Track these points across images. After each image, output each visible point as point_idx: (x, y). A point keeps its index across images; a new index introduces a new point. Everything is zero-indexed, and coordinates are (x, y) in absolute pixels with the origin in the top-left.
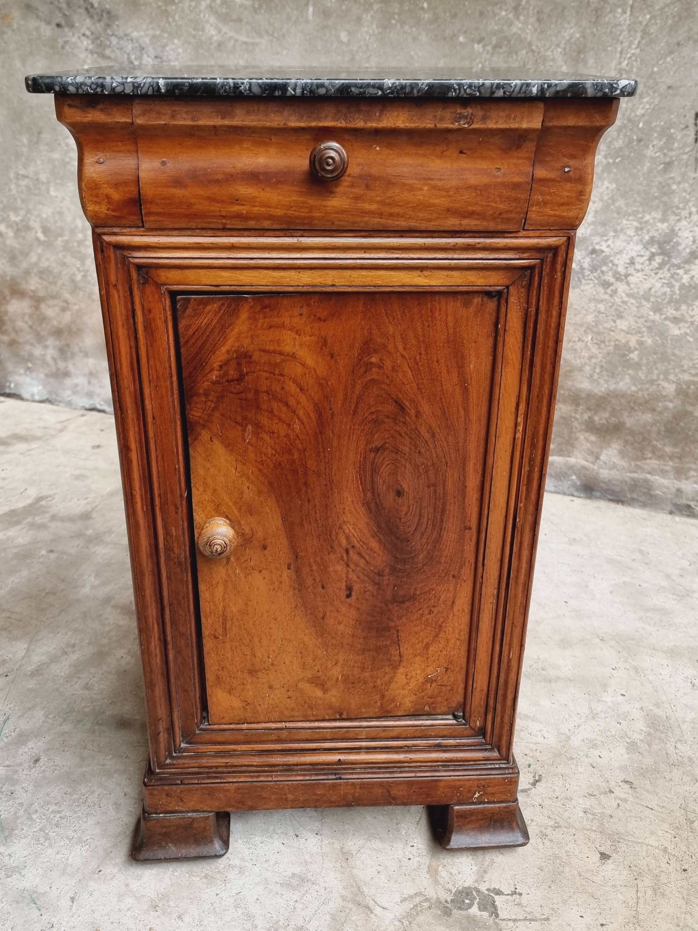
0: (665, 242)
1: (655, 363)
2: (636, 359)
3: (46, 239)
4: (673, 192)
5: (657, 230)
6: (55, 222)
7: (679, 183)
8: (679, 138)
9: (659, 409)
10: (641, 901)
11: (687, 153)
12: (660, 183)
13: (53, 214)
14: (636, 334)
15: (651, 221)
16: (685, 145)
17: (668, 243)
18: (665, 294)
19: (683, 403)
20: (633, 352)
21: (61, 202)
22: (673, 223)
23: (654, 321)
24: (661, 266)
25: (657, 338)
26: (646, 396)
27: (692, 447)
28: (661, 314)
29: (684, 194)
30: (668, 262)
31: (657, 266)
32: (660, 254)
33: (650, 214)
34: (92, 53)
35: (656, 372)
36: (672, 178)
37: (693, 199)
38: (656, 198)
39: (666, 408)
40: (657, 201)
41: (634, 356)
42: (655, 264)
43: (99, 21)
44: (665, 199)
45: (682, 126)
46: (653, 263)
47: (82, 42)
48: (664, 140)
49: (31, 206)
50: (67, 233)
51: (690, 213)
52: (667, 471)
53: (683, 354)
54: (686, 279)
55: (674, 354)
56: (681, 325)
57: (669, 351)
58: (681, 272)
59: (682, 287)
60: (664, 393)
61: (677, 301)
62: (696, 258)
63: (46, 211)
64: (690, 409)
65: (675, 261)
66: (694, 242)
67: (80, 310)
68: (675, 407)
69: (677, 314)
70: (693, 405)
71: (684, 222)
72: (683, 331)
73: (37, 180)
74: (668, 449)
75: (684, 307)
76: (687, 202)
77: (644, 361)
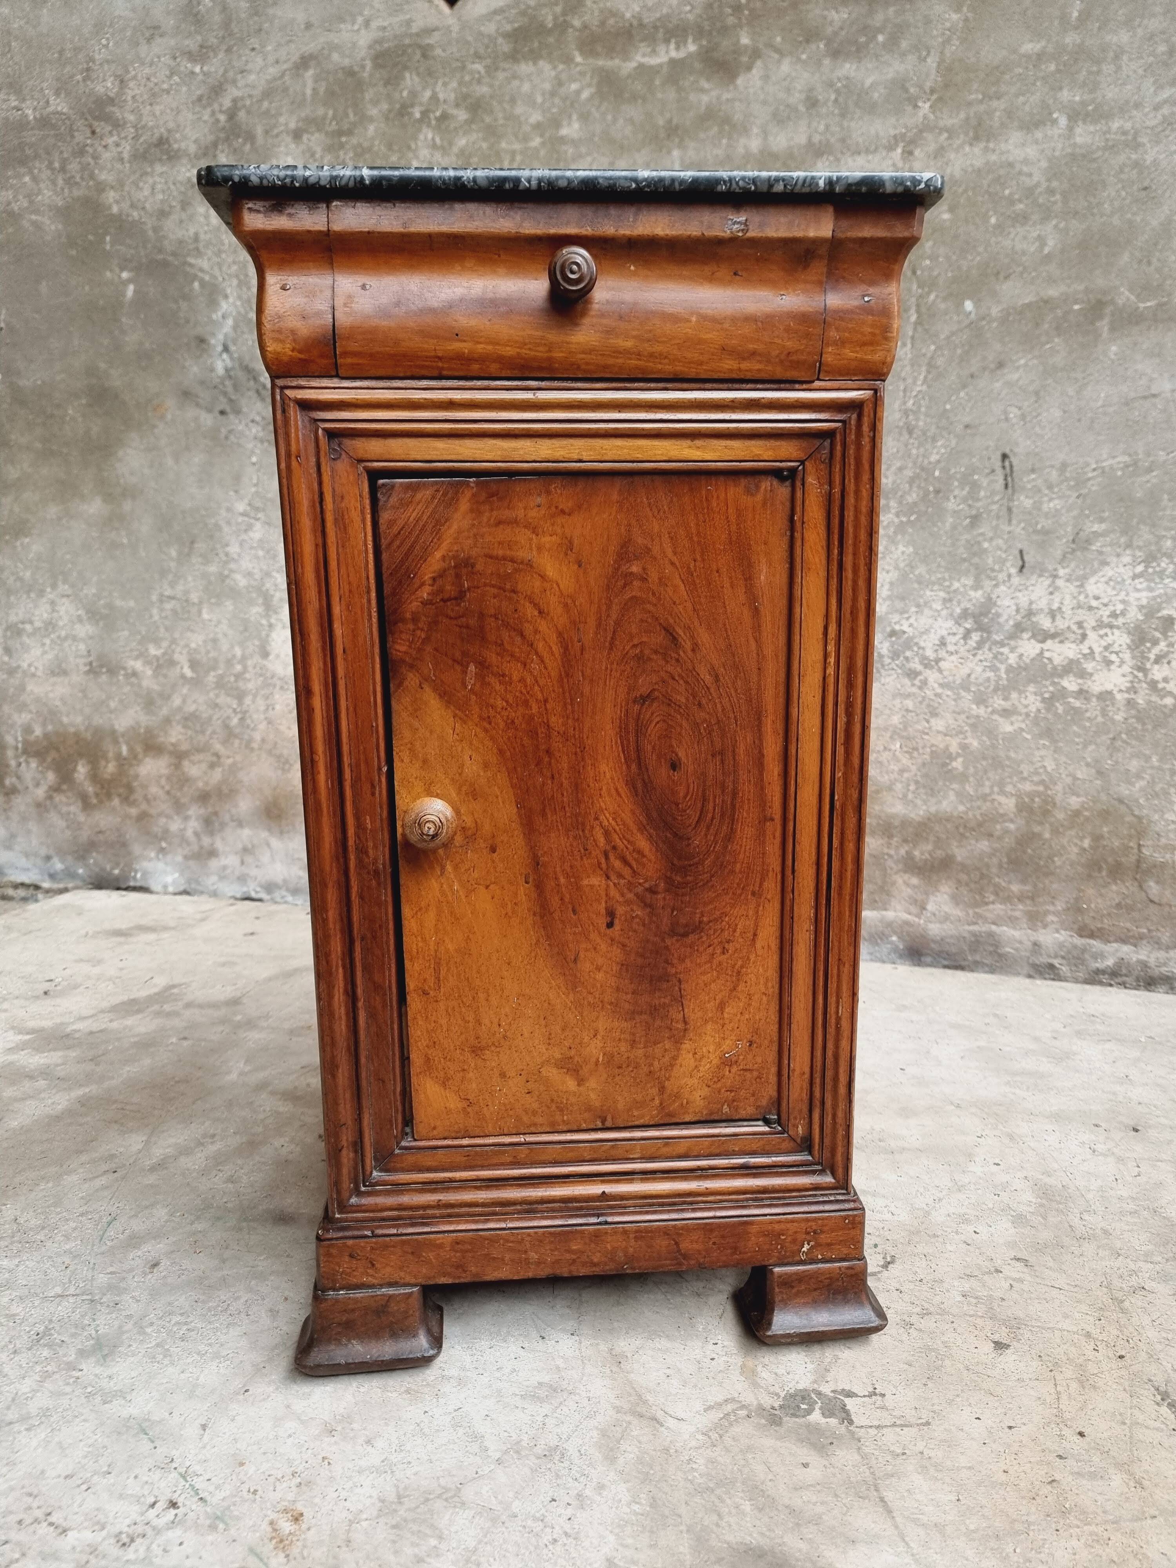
0: (981, 614)
1: (986, 772)
2: (961, 768)
3: (194, 675)
4: (985, 550)
5: (970, 600)
6: (208, 652)
7: (991, 539)
8: (985, 484)
9: (997, 833)
11: (997, 502)
12: (968, 541)
13: (205, 642)
14: (957, 735)
15: (962, 589)
16: (993, 493)
17: (985, 614)
18: (988, 680)
19: (1028, 822)
20: (955, 759)
21: (216, 626)
22: (989, 589)
23: (978, 717)
24: (980, 645)
25: (985, 738)
26: (978, 817)
27: (1047, 882)
28: (987, 707)
29: (999, 553)
30: (988, 638)
31: (975, 645)
32: (976, 630)
33: (959, 580)
34: (259, 443)
35: (987, 783)
36: (982, 534)
37: (1010, 558)
38: (964, 560)
39: (1007, 831)
40: (966, 564)
41: (958, 764)
42: (972, 643)
44: (976, 560)
45: (987, 471)
46: (969, 642)
47: (248, 432)
48: (967, 489)
49: (177, 635)
50: (222, 665)
51: (1009, 576)
52: (1017, 918)
53: (1020, 757)
54: (1013, 659)
55: (1009, 758)
56: (1014, 718)
57: (1002, 754)
58: (1005, 650)
59: (1010, 669)
60: (1001, 811)
61: (1005, 688)
62: (1022, 631)
63: (196, 640)
64: (1037, 829)
65: (996, 637)
66: (1018, 611)
67: (234, 764)
68: (1018, 829)
69: (1006, 705)
70: (1041, 823)
71: (1003, 588)
72: (1016, 726)
73: (187, 601)
74: (1015, 888)
75: (1014, 695)
76: (1003, 562)
77: (971, 770)
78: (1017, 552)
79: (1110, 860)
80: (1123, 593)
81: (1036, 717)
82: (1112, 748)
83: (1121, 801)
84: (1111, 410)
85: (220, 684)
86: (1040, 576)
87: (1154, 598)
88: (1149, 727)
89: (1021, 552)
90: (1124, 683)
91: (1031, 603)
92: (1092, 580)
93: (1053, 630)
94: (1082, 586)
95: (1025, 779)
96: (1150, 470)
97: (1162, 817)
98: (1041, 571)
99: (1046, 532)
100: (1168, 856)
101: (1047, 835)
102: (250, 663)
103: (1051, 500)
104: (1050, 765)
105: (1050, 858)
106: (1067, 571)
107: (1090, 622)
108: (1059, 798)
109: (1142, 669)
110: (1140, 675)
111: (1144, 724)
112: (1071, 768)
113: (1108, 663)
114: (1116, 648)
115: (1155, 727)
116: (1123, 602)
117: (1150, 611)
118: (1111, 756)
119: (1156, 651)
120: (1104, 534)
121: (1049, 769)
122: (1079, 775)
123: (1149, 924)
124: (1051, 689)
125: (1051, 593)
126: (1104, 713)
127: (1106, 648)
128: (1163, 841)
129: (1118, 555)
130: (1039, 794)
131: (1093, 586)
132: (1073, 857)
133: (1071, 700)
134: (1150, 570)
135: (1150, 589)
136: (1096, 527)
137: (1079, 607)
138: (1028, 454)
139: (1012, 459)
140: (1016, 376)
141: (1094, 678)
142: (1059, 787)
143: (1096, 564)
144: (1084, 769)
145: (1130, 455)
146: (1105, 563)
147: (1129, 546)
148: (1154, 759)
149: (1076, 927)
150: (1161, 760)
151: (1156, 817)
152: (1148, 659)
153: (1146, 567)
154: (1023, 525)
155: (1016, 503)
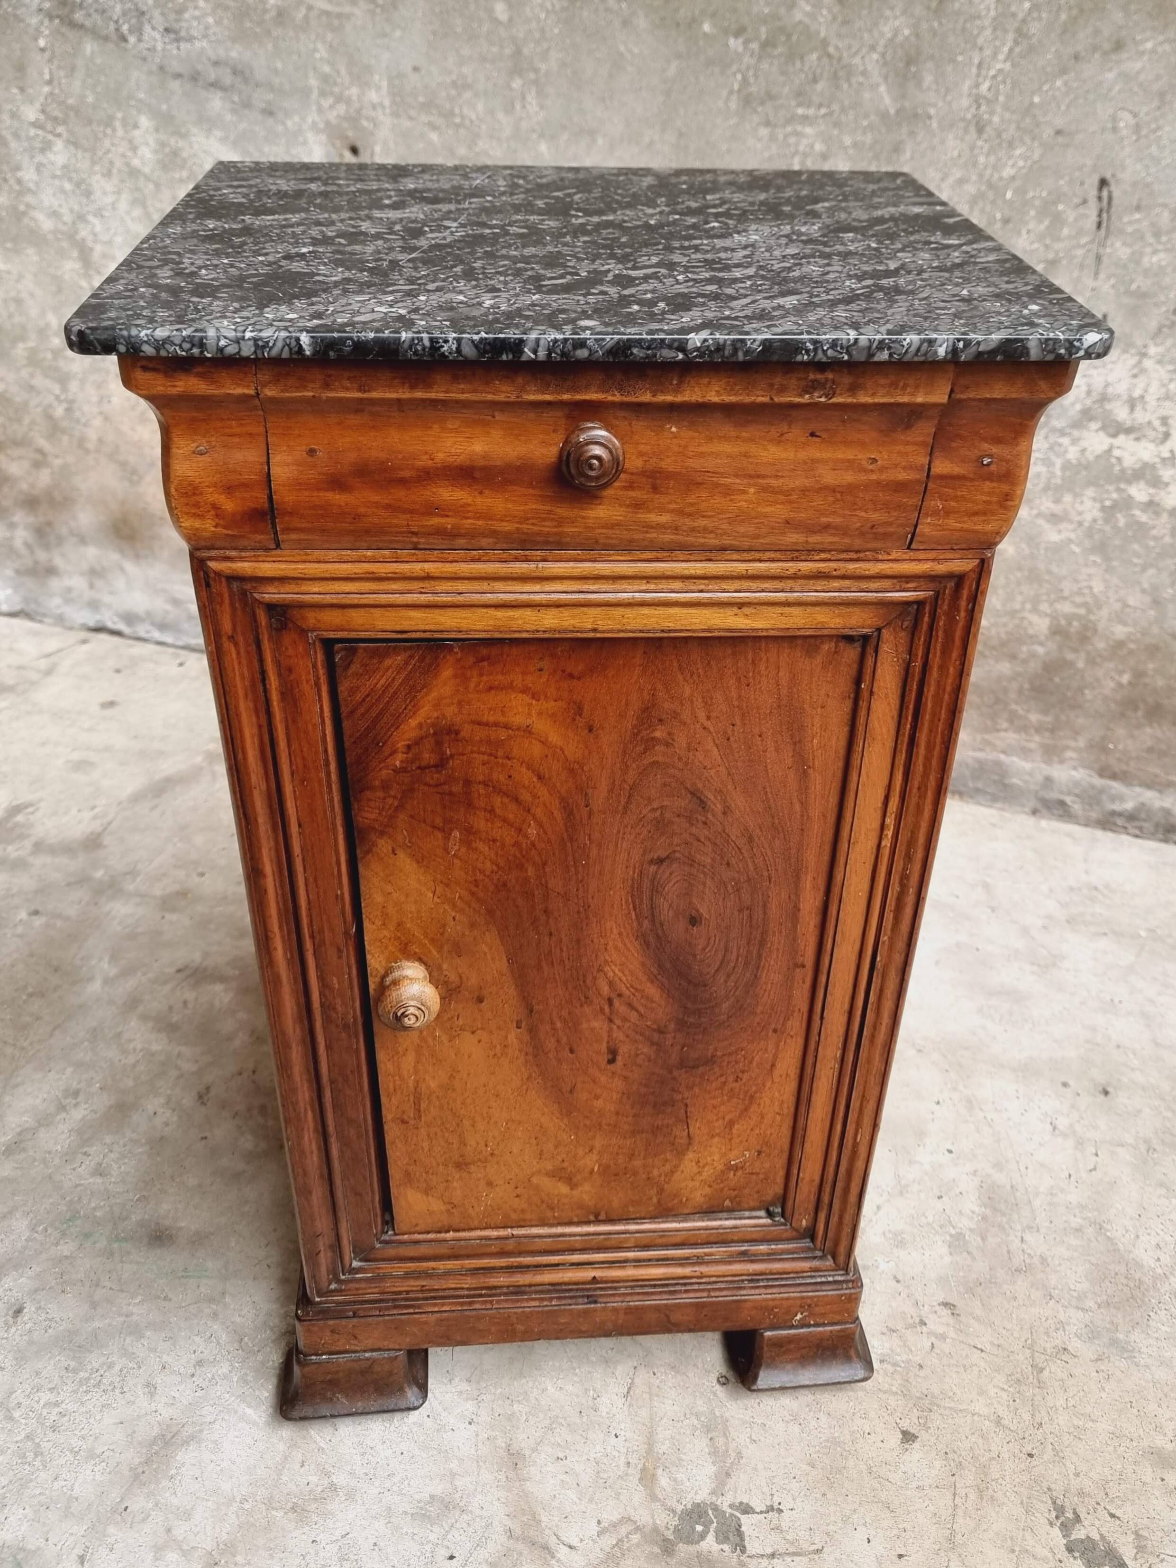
1: (1019, 583)
8: (1073, 219)
9: (1023, 656)
11: (1085, 246)
16: (1083, 232)
18: (1040, 475)
19: (1059, 647)
25: (1024, 546)
27: (1071, 715)
28: (1032, 509)
35: (1019, 598)
39: (1034, 655)
45: (1080, 200)
48: (1048, 222)
52: (1030, 750)
53: (1063, 572)
54: (1072, 453)
55: (1049, 572)
56: (1063, 526)
57: (1041, 566)
58: (1068, 437)
59: (1068, 462)
60: (1031, 632)
61: (1059, 485)
62: (1091, 420)
64: (1070, 656)
66: (1088, 389)
68: (1048, 653)
69: (1057, 509)
70: (1075, 650)
72: (1064, 535)
74: (1034, 717)
75: (1068, 498)
81: (1090, 527)
86: (1127, 352)
91: (1107, 386)
93: (1128, 424)
95: (1064, 599)
98: (1129, 345)
99: (1140, 295)
101: (1080, 665)
103: (1154, 252)
104: (1098, 586)
105: (1080, 689)
106: (1159, 349)
108: (1101, 625)
112: (1122, 593)
121: (1096, 590)
122: (1130, 601)
124: (1114, 495)
125: (1135, 376)
130: (1079, 618)
132: (1107, 691)
133: (1136, 512)
137: (1165, 397)
138: (1133, 185)
139: (1112, 188)
142: (1104, 612)
149: (1097, 765)
154: (1112, 281)
155: (1108, 250)
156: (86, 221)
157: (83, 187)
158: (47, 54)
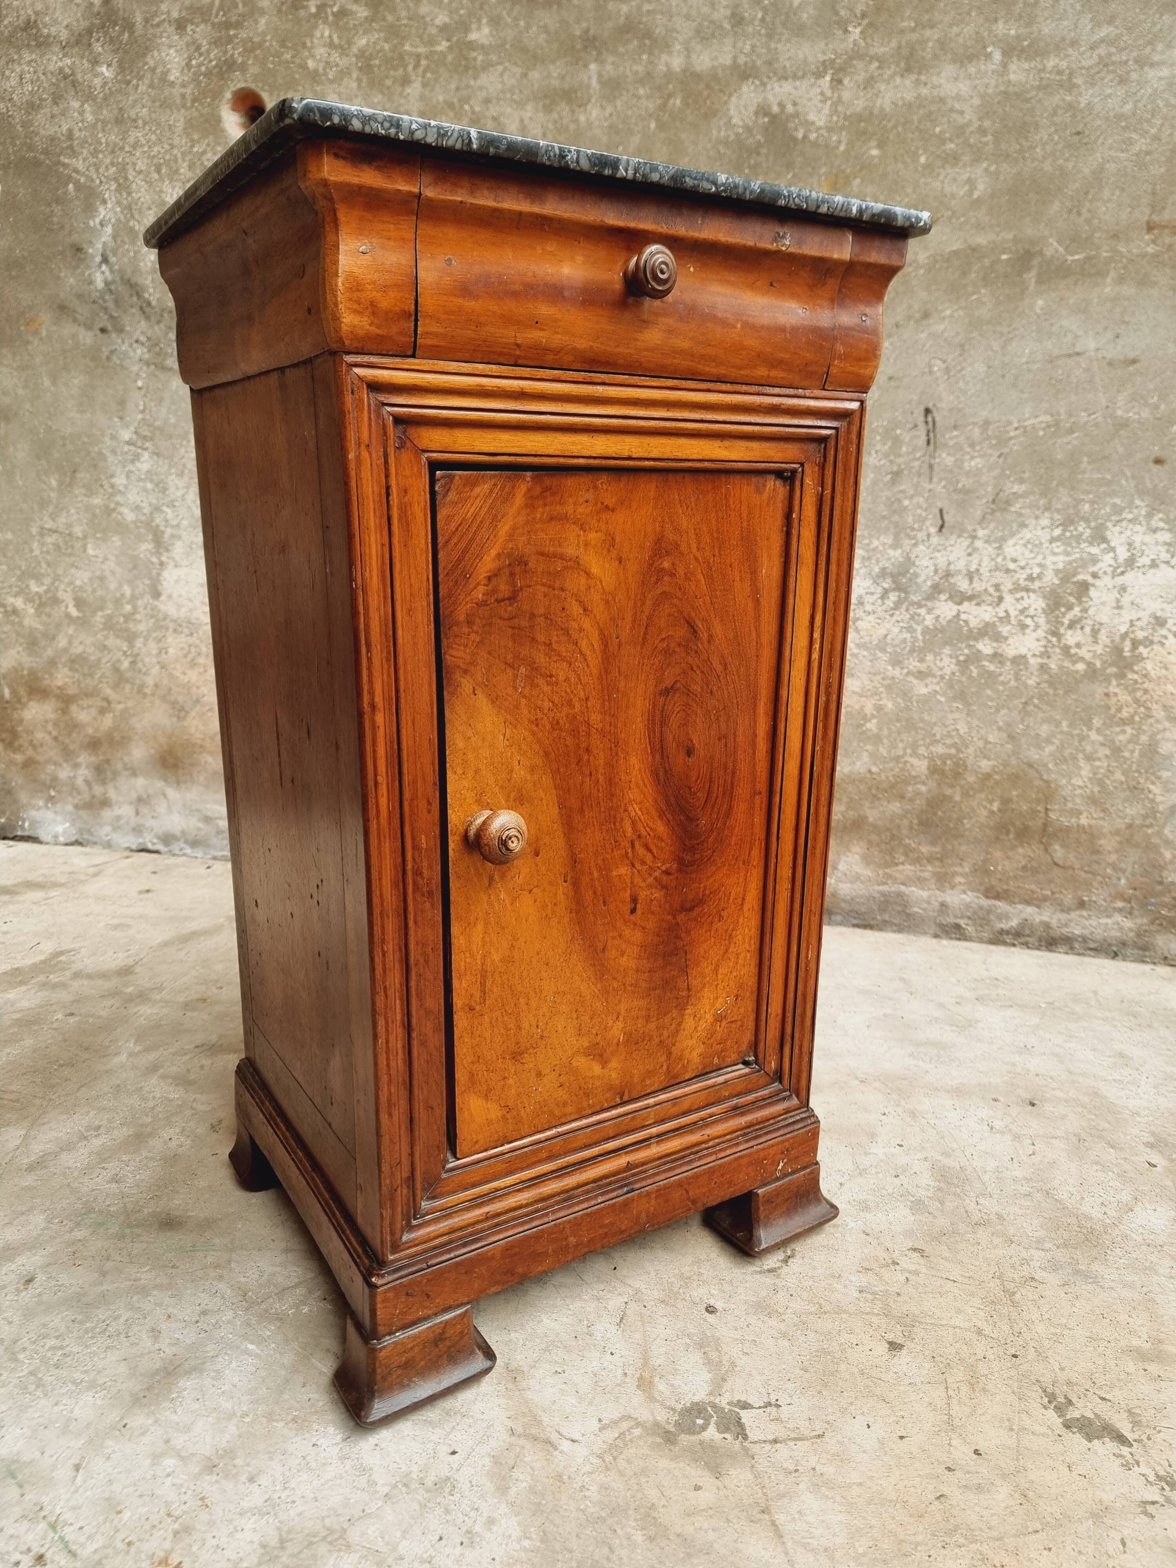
0: (900, 574)
1: (899, 733)
2: (875, 730)
3: (80, 615)
4: (906, 508)
5: (889, 559)
6: (94, 591)
7: (912, 497)
8: (907, 440)
9: (909, 795)
10: (955, 1401)
11: (918, 459)
12: (888, 498)
13: (91, 579)
14: (872, 696)
15: (881, 548)
16: (915, 449)
17: (904, 574)
18: (904, 641)
19: (939, 785)
20: (870, 720)
21: (102, 563)
22: (908, 548)
23: (893, 678)
24: (897, 605)
25: (899, 700)
26: (891, 779)
27: (956, 843)
28: (902, 668)
29: (919, 511)
30: (906, 598)
31: (892, 605)
32: (894, 590)
33: (878, 539)
34: (148, 364)
35: (901, 745)
36: (902, 491)
37: (930, 516)
38: (884, 517)
39: (918, 793)
40: (886, 522)
41: (872, 725)
42: (890, 603)
43: (159, 322)
44: (896, 518)
45: (909, 426)
46: (886, 601)
47: (134, 351)
48: (889, 444)
49: (60, 571)
50: (110, 605)
51: (929, 535)
52: (925, 879)
53: (934, 719)
54: (929, 621)
55: (922, 720)
56: (928, 680)
57: (916, 716)
58: (922, 611)
59: (926, 631)
60: (913, 773)
61: (921, 650)
62: (940, 592)
63: (82, 577)
64: (948, 791)
65: (914, 598)
66: (936, 571)
67: (125, 711)
68: (929, 791)
69: (922, 667)
70: (952, 786)
71: (921, 547)
72: (931, 688)
73: (70, 535)
74: (925, 849)
75: (930, 657)
76: (923, 520)
77: (885, 732)
78: (937, 511)
79: (1018, 823)
80: (1040, 557)
81: (951, 680)
82: (1025, 713)
83: (1030, 765)
84: (1035, 367)
85: (109, 625)
86: (959, 536)
87: (1070, 563)
88: (1061, 692)
89: (941, 511)
90: (1037, 647)
91: (949, 564)
92: (1011, 542)
93: (970, 593)
94: (1000, 548)
95: (938, 741)
96: (1071, 431)
97: (1069, 782)
98: (960, 531)
99: (967, 491)
100: (1073, 820)
101: (957, 798)
102: (140, 603)
103: (972, 458)
104: (963, 729)
105: (960, 820)
106: (986, 532)
107: (1008, 585)
108: (970, 761)
109: (1055, 634)
110: (1054, 640)
111: (1056, 689)
112: (983, 732)
113: (1023, 627)
114: (1031, 612)
115: (1066, 692)
116: (1040, 565)
117: (1065, 576)
118: (1023, 720)
119: (1070, 615)
120: (1025, 495)
121: (962, 732)
122: (991, 738)
123: (1052, 885)
124: (966, 651)
125: (970, 555)
126: (1017, 677)
127: (1022, 612)
128: (1070, 805)
129: (1037, 518)
130: (950, 757)
131: (1012, 548)
132: (982, 820)
133: (986, 663)
134: (1068, 534)
135: (1067, 554)
136: (1016, 488)
137: (997, 569)
138: (951, 410)
139: (935, 414)
140: (942, 327)
141: (1010, 641)
142: (971, 750)
143: (1015, 526)
144: (996, 732)
145: (1052, 415)
146: (1023, 525)
147: (1047, 508)
148: (1064, 724)
149: (982, 888)
150: (1070, 725)
151: (1064, 781)
152: (1062, 624)
153: (1064, 531)
154: (943, 483)
155: (937, 460)
156: (161, 511)
157: (161, 485)
158: (143, 391)
